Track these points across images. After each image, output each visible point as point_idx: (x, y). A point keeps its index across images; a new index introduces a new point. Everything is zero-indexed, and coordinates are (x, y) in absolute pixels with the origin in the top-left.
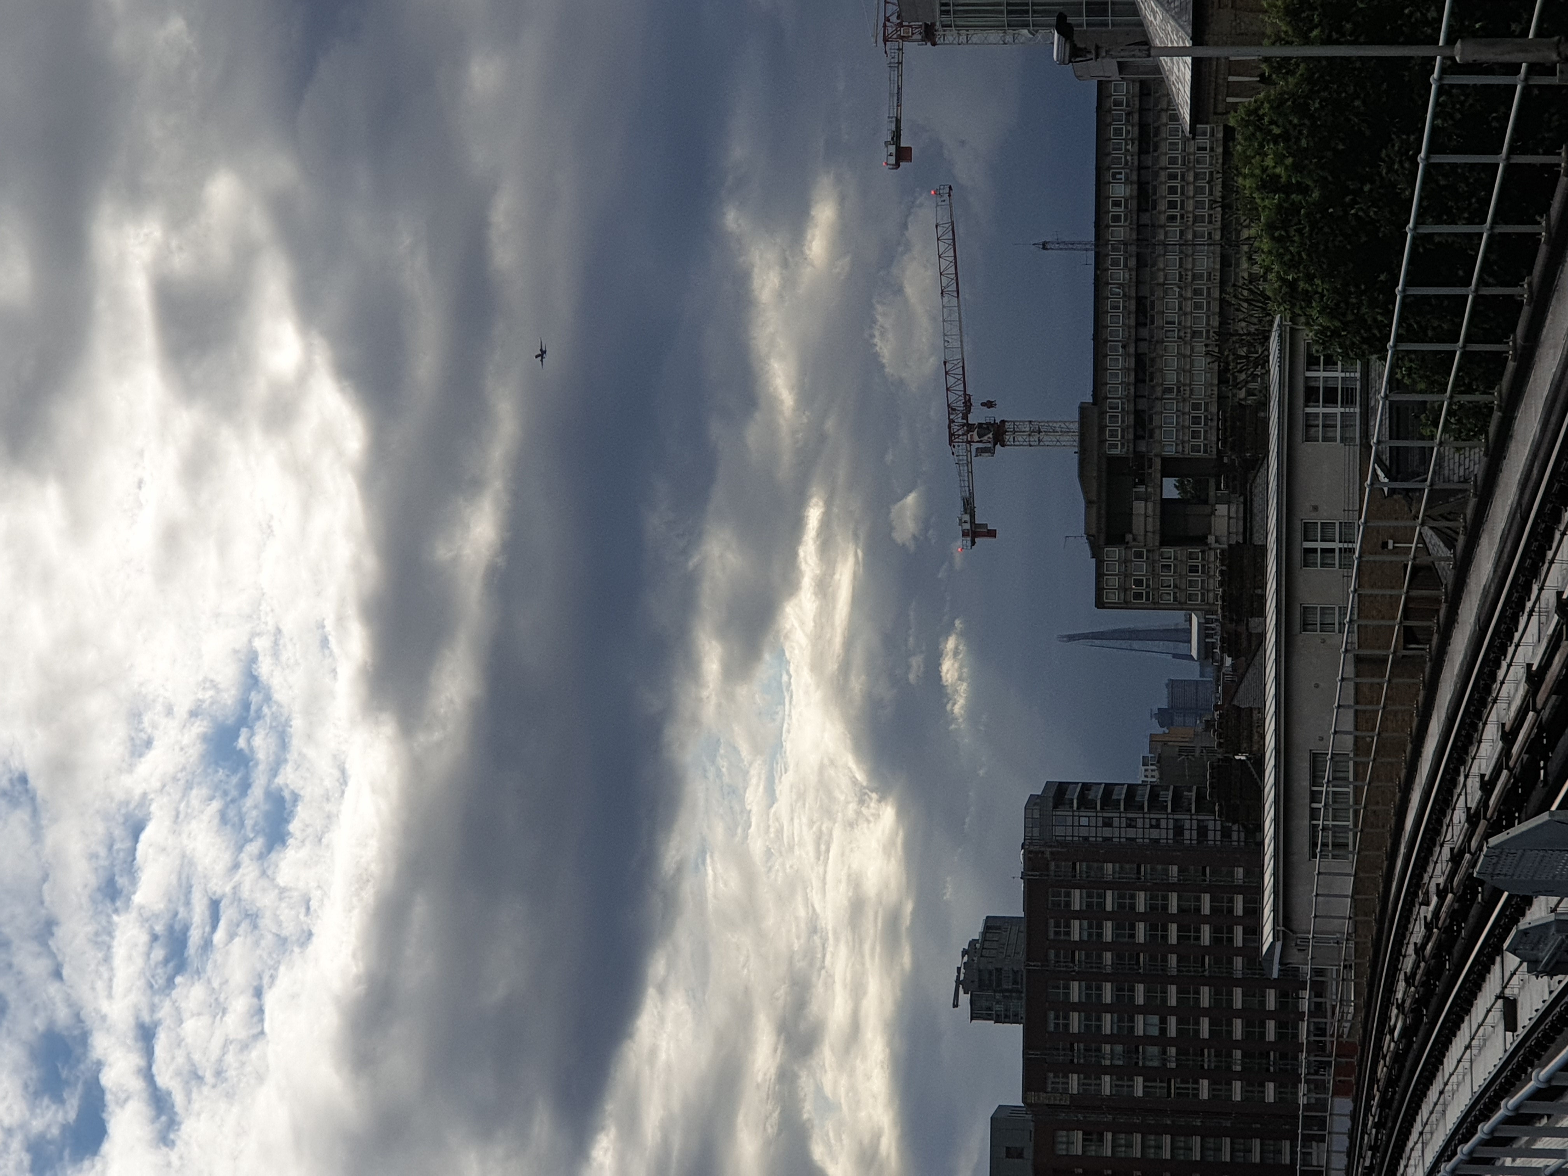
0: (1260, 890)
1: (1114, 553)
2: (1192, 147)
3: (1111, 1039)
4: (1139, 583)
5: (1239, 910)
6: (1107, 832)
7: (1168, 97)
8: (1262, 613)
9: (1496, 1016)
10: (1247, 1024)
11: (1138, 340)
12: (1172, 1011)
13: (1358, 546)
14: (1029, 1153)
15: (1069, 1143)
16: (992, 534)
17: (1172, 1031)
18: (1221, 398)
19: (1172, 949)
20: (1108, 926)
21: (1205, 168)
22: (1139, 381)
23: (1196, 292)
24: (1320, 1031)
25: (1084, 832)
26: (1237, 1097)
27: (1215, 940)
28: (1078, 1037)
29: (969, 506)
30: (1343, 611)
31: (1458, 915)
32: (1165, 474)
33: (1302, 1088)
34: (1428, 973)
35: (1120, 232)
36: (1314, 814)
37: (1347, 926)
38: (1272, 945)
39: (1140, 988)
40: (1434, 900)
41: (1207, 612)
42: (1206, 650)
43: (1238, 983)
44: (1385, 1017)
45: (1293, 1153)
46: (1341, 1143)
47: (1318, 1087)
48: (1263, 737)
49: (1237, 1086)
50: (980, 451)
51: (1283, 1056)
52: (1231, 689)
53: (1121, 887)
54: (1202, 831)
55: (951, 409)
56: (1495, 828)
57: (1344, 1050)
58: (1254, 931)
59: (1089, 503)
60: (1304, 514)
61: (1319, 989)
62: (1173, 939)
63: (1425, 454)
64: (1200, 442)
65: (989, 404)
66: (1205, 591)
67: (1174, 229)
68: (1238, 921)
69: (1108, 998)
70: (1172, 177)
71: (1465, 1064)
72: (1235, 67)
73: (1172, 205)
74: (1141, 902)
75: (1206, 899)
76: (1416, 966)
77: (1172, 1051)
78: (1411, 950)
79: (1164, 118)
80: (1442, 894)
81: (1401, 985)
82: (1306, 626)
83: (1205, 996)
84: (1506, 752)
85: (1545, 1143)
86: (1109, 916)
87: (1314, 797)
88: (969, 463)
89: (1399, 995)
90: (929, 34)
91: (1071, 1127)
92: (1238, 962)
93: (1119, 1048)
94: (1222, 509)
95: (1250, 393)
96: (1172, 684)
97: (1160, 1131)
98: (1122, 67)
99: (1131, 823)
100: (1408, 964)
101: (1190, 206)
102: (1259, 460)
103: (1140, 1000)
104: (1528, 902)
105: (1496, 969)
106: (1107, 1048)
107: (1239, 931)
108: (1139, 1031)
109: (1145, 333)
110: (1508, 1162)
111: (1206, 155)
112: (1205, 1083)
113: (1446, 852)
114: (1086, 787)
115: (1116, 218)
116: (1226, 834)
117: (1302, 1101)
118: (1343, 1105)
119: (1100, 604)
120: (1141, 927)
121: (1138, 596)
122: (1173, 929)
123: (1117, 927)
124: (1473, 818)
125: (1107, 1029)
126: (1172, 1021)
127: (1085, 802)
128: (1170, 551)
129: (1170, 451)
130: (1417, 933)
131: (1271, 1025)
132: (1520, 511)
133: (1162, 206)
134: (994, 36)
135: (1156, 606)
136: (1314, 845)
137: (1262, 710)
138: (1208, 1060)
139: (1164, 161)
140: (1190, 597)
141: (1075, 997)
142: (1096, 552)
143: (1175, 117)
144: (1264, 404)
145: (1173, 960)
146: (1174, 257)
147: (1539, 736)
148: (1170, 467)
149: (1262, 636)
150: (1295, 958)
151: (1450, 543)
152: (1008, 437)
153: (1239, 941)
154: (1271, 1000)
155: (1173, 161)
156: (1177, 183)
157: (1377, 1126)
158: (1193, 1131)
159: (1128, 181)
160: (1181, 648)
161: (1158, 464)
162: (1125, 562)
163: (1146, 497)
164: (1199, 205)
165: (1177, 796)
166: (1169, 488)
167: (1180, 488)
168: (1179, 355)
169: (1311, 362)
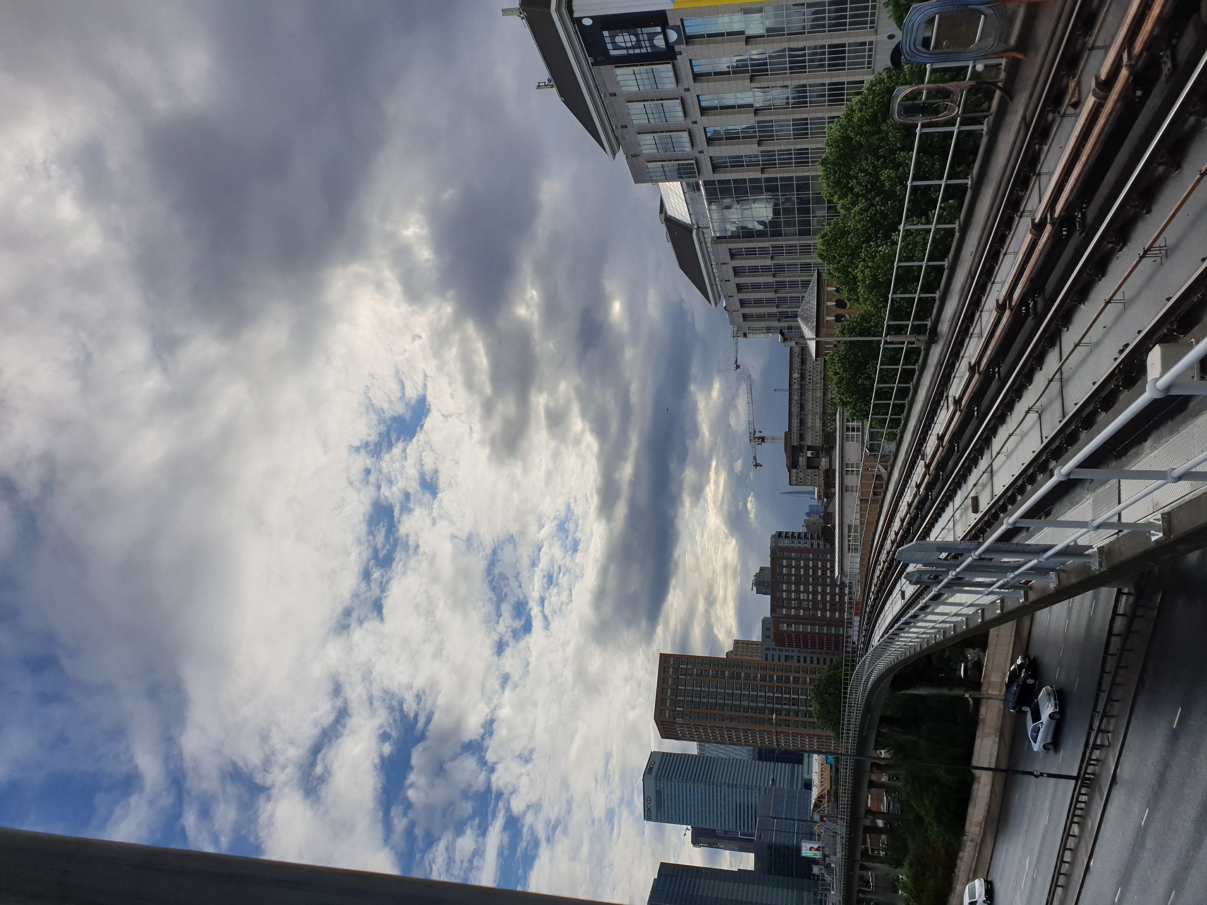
0: (834, 561)
1: (794, 471)
2: (815, 364)
3: (794, 600)
4: (801, 479)
5: (829, 566)
6: (793, 545)
7: (809, 351)
8: (835, 487)
9: (899, 595)
10: (831, 597)
11: (801, 415)
12: (811, 593)
13: (861, 470)
14: (772, 629)
15: (783, 627)
16: (761, 466)
17: (811, 598)
18: (823, 430)
19: (811, 576)
20: (793, 570)
21: (819, 369)
22: (801, 425)
23: (817, 402)
24: (850, 598)
25: (786, 545)
26: (828, 616)
27: (822, 574)
28: (785, 599)
29: (755, 458)
30: (857, 487)
31: (889, 568)
32: (808, 450)
33: (846, 614)
34: (880, 583)
35: (796, 386)
36: (849, 541)
37: (858, 571)
38: (838, 576)
39: (802, 586)
40: (882, 564)
41: (819, 486)
42: (819, 497)
43: (828, 585)
44: (868, 595)
45: (843, 631)
46: (857, 629)
47: (850, 613)
48: (835, 520)
49: (828, 613)
50: (758, 444)
51: (841, 605)
52: (826, 507)
53: (797, 560)
54: (819, 545)
55: (750, 433)
56: (899, 546)
57: (857, 604)
58: (833, 572)
59: (787, 458)
60: (846, 461)
61: (850, 588)
62: (811, 574)
63: (879, 445)
64: (817, 442)
65: (760, 432)
66: (819, 481)
67: (811, 386)
68: (828, 569)
69: (793, 589)
70: (810, 372)
71: (891, 608)
72: (827, 343)
73: (810, 379)
74: (802, 563)
75: (820, 563)
76: (877, 582)
77: (811, 603)
78: (876, 577)
79: (808, 357)
80: (884, 563)
81: (873, 587)
82: (847, 491)
83: (819, 589)
84: (902, 525)
85: (913, 630)
86: (794, 567)
87: (849, 536)
88: (755, 447)
89: (873, 590)
90: (745, 335)
91: (783, 623)
92: (829, 580)
93: (796, 602)
94: (823, 460)
95: (831, 429)
96: (810, 506)
97: (807, 624)
98: (796, 343)
99: (799, 543)
100: (875, 581)
101: (815, 379)
102: (833, 447)
103: (802, 589)
104: (908, 565)
105: (899, 583)
106: (793, 602)
107: (829, 572)
108: (802, 598)
109: (802, 413)
110: (903, 635)
111: (819, 366)
112: (819, 612)
113: (885, 552)
114: (787, 533)
115: (795, 383)
116: (825, 546)
117: (846, 617)
118: (857, 619)
119: (790, 484)
120: (802, 570)
121: (800, 482)
122: (811, 571)
123: (796, 570)
124: (893, 543)
125: (793, 597)
126: (811, 595)
127: (787, 537)
128: (809, 470)
129: (809, 444)
130: (877, 573)
131: (837, 597)
132: (905, 461)
133: (807, 379)
134: (762, 335)
135: (806, 485)
136: (849, 549)
137: (835, 513)
138: (820, 606)
139: (808, 368)
140: (815, 483)
141: (784, 588)
142: (789, 470)
143: (811, 356)
144: (835, 432)
145: (811, 579)
146: (810, 393)
147: (911, 521)
148: (809, 448)
149: (835, 493)
150: (844, 579)
151: (886, 469)
152: (766, 440)
153: (829, 574)
154: (837, 591)
155: (810, 368)
156: (811, 373)
157: (867, 624)
158: (817, 625)
159: (798, 373)
160: (813, 496)
161: (806, 447)
162: (797, 473)
163: (803, 456)
164: (817, 379)
165: (812, 536)
166: (809, 454)
167: (812, 454)
168: (812, 419)
169: (848, 421)
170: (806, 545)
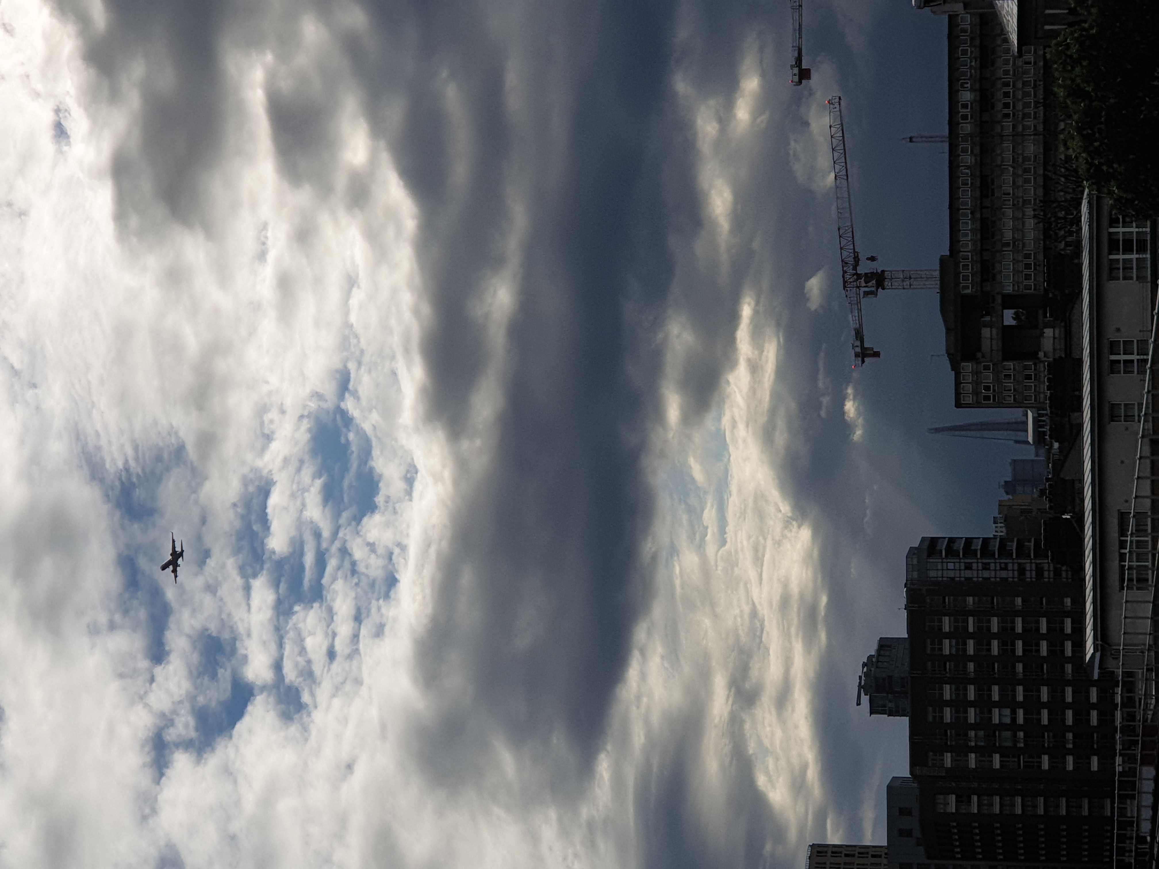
0: (1083, 614)
1: (968, 366)
2: (1020, 62)
3: (974, 727)
4: (987, 388)
5: (1068, 630)
6: (968, 574)
7: (1001, 26)
8: (1079, 408)
10: (1076, 714)
11: (982, 208)
12: (1020, 705)
13: (1150, 357)
14: (916, 812)
15: (946, 804)
16: (877, 354)
17: (1020, 720)
18: (1046, 249)
19: (1019, 659)
20: (971, 643)
21: (1030, 77)
22: (984, 238)
23: (1026, 171)
24: (1130, 717)
25: (951, 574)
26: (1070, 767)
27: (1051, 652)
28: (950, 726)
29: (859, 335)
30: (1140, 405)
32: (1005, 307)
33: (1118, 760)
35: (967, 128)
36: (1122, 558)
37: (1148, 640)
38: (1093, 655)
39: (995, 689)
41: (1038, 408)
42: (1039, 436)
43: (1069, 683)
45: (1112, 808)
46: (1147, 800)
47: (1129, 759)
48: (1083, 501)
49: (1070, 759)
50: (866, 294)
51: (1103, 736)
52: (1058, 466)
53: (979, 614)
54: (1040, 571)
55: (844, 263)
58: (1079, 645)
59: (948, 330)
60: (1110, 335)
61: (1129, 687)
62: (1019, 652)
64: (1031, 282)
65: (872, 259)
66: (1037, 393)
67: (1008, 124)
68: (1068, 637)
69: (972, 697)
70: (1006, 85)
72: (1050, 3)
73: (1006, 105)
74: (995, 624)
75: (1043, 622)
77: (1021, 734)
79: (999, 42)
82: (1113, 418)
83: (1044, 694)
86: (972, 636)
87: (1122, 545)
88: (859, 303)
91: (947, 792)
92: (1069, 668)
93: (981, 733)
94: (1048, 332)
95: (1067, 244)
96: (1015, 463)
97: (1013, 793)
98: (966, 5)
99: (986, 567)
101: (1020, 106)
102: (1076, 295)
103: (996, 697)
106: (972, 734)
107: (1068, 645)
108: (996, 720)
109: (987, 202)
111: (1031, 67)
112: (1045, 758)
114: (952, 540)
115: (964, 117)
116: (1057, 573)
117: (1118, 769)
118: (1148, 772)
119: (958, 405)
120: (995, 644)
121: (987, 398)
122: (1019, 645)
123: (977, 644)
125: (972, 719)
126: (1020, 712)
127: (951, 552)
128: (1010, 364)
129: (1009, 289)
131: (1094, 714)
133: (999, 106)
135: (1000, 404)
136: (1122, 580)
137: (1081, 481)
138: (1048, 740)
139: (1000, 73)
140: (1026, 398)
141: (947, 696)
142: (955, 367)
143: (1006, 40)
144: (1078, 254)
145: (1020, 667)
146: (1008, 145)
148: (1009, 302)
149: (1081, 426)
150: (1111, 664)
152: (887, 283)
153: (1069, 652)
154: (1094, 695)
155: (1006, 72)
156: (1010, 89)
158: (1038, 793)
159: (972, 90)
160: (1020, 436)
161: (999, 300)
162: (976, 373)
163: (990, 325)
164: (1027, 105)
165: (1020, 546)
166: (1009, 317)
167: (1017, 317)
168: (1014, 218)
169: (1113, 222)
170: (1004, 574)
